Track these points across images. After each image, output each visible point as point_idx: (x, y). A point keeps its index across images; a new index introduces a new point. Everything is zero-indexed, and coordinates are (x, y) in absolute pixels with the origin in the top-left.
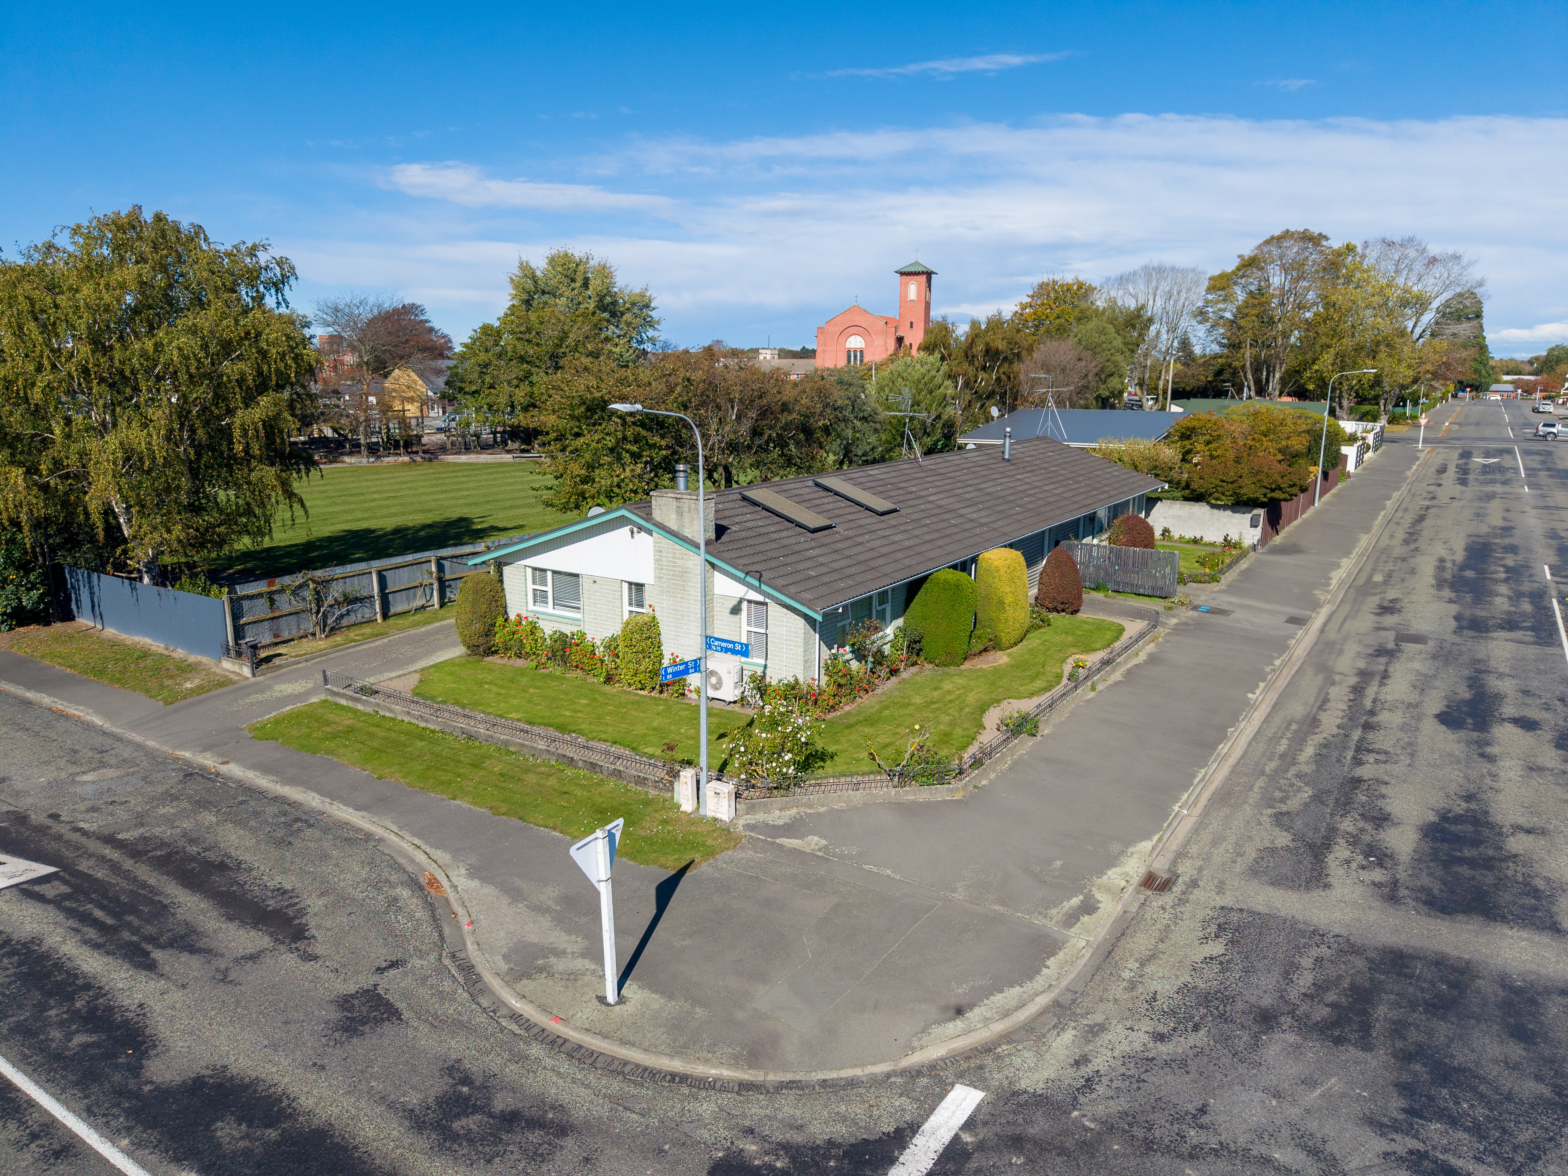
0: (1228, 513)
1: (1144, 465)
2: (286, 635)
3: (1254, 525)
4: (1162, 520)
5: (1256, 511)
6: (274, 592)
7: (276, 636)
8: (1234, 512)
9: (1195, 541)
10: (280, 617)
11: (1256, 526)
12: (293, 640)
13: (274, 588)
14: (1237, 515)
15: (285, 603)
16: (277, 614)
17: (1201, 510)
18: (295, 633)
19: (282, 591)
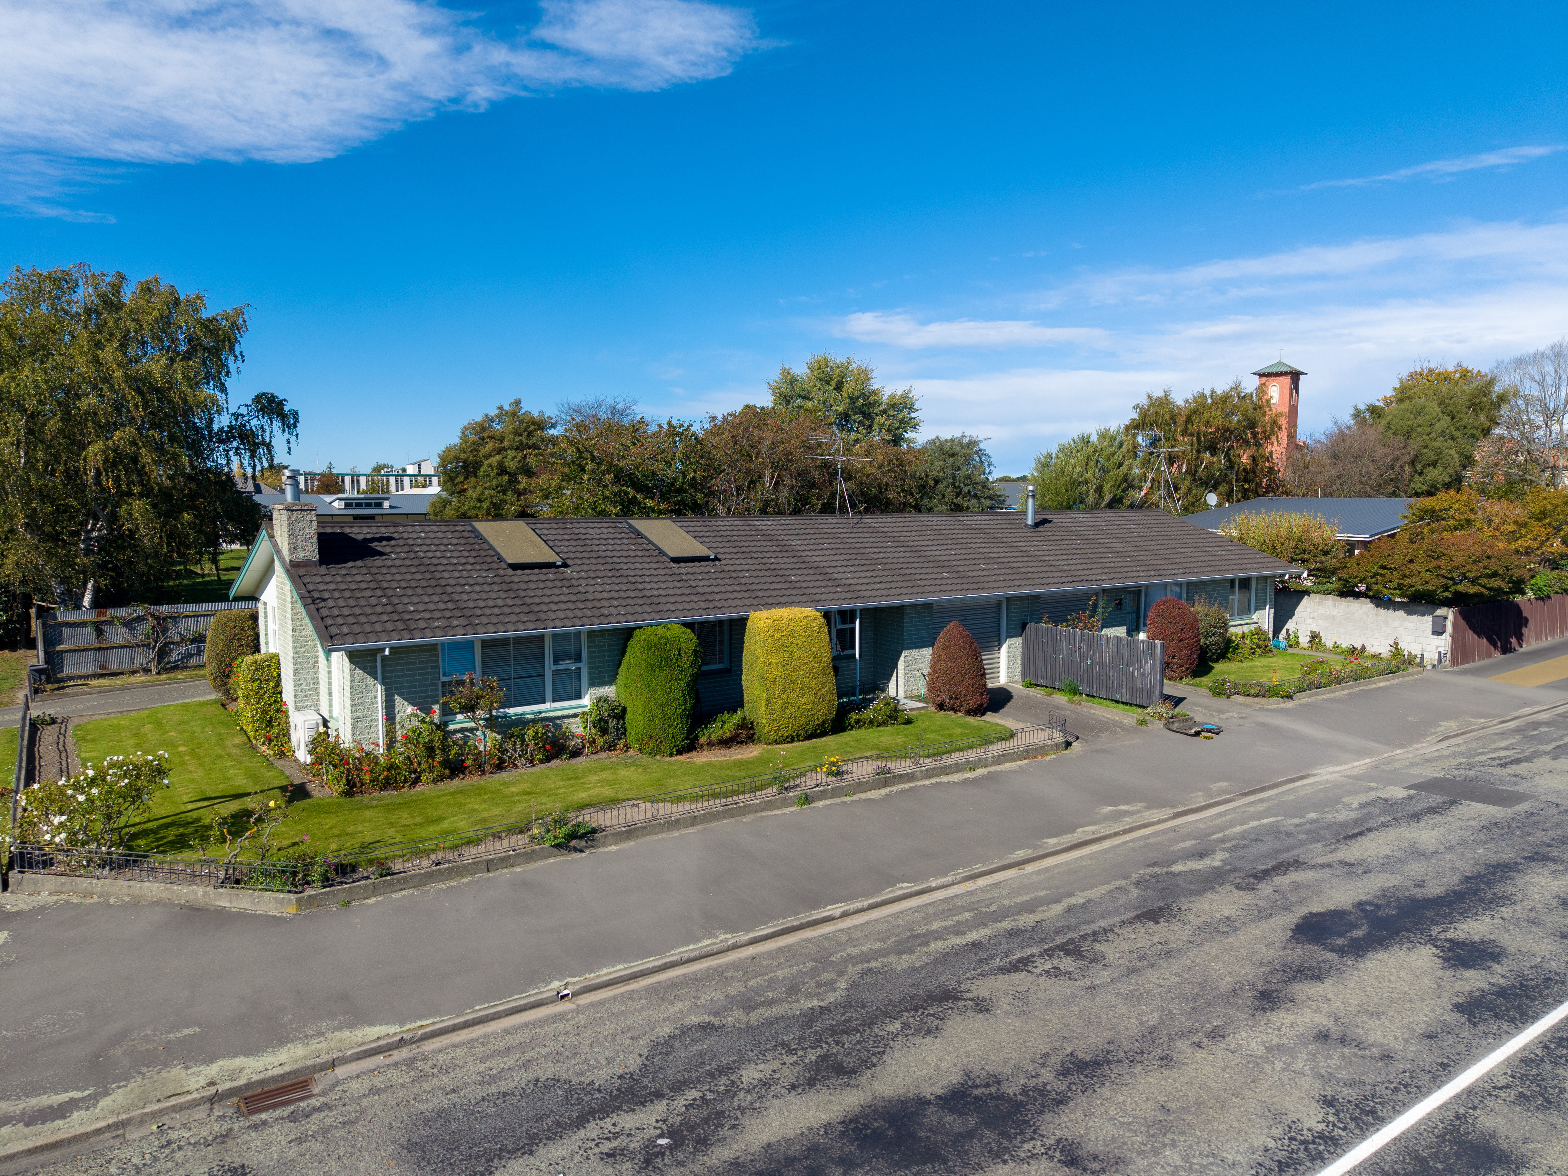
0: (1401, 613)
1: (1289, 549)
2: (115, 667)
3: (1438, 631)
4: (1309, 621)
5: (1441, 612)
6: (105, 623)
7: (102, 667)
8: (1410, 613)
9: (1352, 651)
10: (107, 648)
11: (1440, 633)
12: (121, 673)
13: (103, 619)
14: (1414, 618)
15: (118, 635)
16: (104, 645)
17: (1363, 608)
18: (126, 666)
19: (110, 623)
